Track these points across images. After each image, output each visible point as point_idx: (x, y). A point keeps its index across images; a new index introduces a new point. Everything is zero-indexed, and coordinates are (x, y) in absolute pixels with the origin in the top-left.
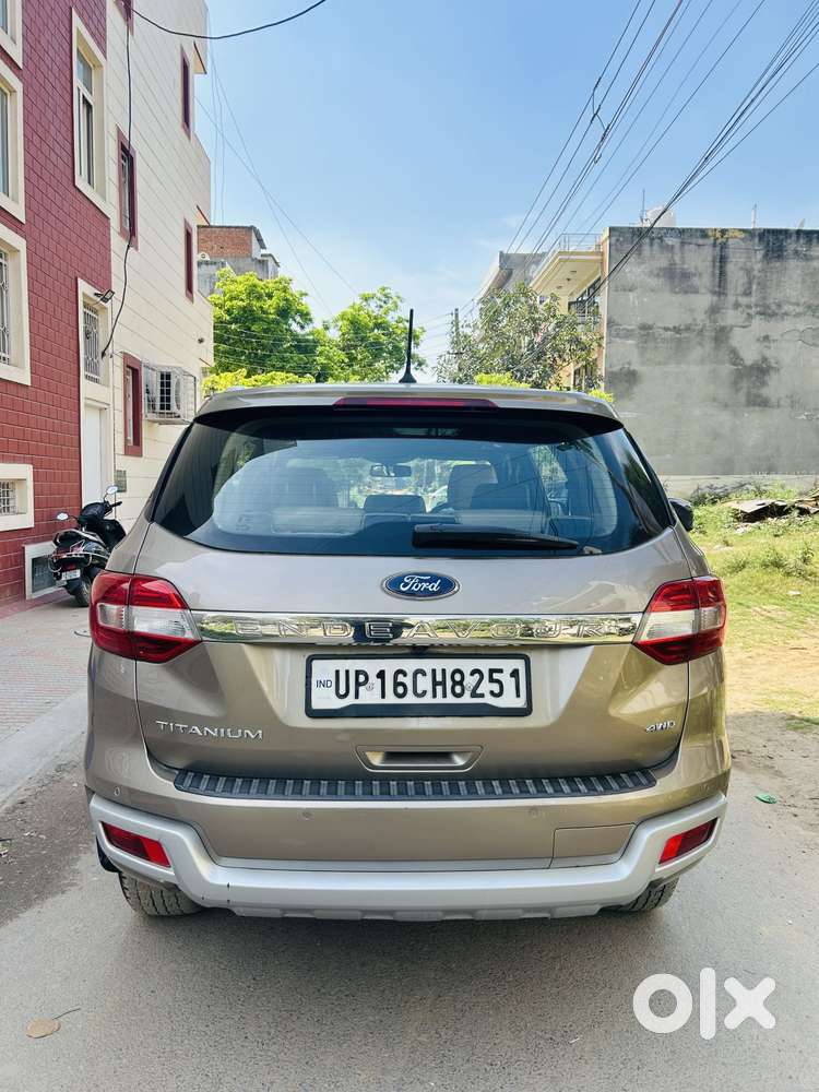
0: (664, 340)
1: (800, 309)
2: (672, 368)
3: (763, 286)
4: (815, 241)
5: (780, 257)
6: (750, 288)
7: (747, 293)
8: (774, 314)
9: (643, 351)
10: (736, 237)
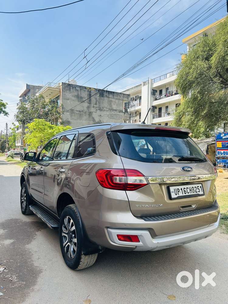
0: (76, 114)
1: (108, 109)
2: (79, 121)
3: (99, 103)
4: (110, 94)
5: (103, 96)
6: (97, 103)
7: (96, 104)
8: (102, 110)
9: (71, 116)
10: (93, 90)
